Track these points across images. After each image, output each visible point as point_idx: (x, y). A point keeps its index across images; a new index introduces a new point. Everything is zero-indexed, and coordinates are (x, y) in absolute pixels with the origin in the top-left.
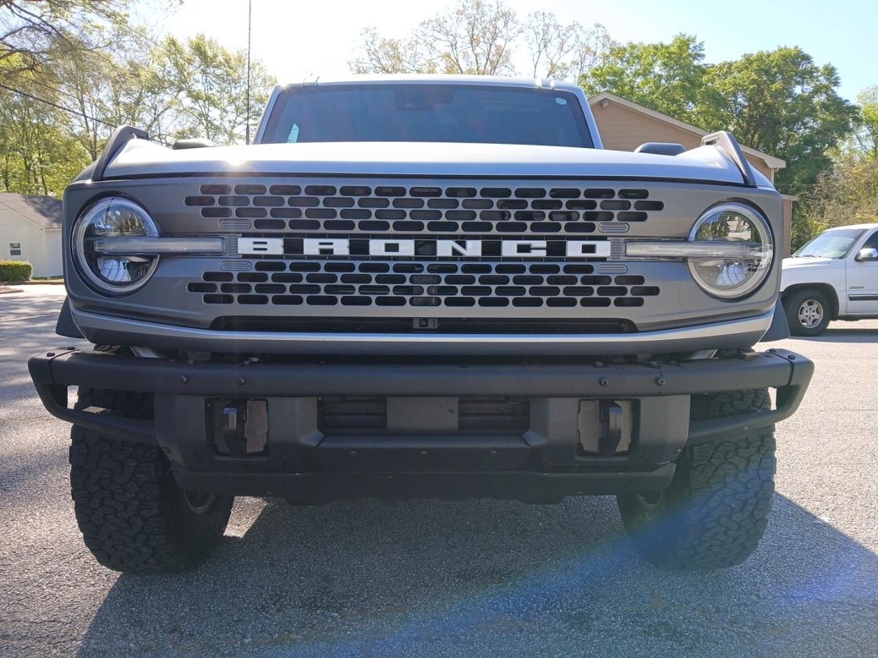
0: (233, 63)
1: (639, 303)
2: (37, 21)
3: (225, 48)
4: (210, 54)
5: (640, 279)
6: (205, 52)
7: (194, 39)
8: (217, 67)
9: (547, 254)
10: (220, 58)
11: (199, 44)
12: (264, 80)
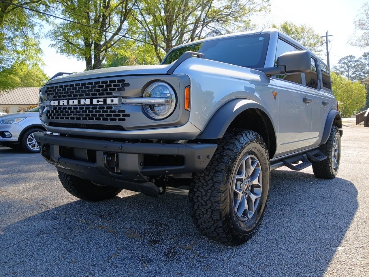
0: (299, 31)
1: (124, 120)
2: (214, 29)
3: (296, 25)
4: (289, 29)
5: (124, 111)
6: (287, 29)
7: (283, 24)
8: (293, 33)
9: (104, 103)
10: (294, 30)
11: (284, 26)
12: (313, 36)
